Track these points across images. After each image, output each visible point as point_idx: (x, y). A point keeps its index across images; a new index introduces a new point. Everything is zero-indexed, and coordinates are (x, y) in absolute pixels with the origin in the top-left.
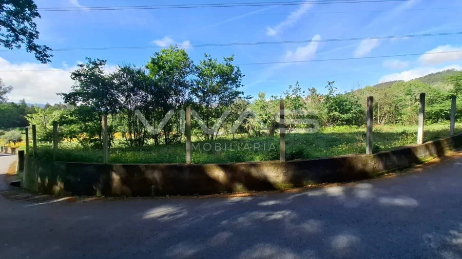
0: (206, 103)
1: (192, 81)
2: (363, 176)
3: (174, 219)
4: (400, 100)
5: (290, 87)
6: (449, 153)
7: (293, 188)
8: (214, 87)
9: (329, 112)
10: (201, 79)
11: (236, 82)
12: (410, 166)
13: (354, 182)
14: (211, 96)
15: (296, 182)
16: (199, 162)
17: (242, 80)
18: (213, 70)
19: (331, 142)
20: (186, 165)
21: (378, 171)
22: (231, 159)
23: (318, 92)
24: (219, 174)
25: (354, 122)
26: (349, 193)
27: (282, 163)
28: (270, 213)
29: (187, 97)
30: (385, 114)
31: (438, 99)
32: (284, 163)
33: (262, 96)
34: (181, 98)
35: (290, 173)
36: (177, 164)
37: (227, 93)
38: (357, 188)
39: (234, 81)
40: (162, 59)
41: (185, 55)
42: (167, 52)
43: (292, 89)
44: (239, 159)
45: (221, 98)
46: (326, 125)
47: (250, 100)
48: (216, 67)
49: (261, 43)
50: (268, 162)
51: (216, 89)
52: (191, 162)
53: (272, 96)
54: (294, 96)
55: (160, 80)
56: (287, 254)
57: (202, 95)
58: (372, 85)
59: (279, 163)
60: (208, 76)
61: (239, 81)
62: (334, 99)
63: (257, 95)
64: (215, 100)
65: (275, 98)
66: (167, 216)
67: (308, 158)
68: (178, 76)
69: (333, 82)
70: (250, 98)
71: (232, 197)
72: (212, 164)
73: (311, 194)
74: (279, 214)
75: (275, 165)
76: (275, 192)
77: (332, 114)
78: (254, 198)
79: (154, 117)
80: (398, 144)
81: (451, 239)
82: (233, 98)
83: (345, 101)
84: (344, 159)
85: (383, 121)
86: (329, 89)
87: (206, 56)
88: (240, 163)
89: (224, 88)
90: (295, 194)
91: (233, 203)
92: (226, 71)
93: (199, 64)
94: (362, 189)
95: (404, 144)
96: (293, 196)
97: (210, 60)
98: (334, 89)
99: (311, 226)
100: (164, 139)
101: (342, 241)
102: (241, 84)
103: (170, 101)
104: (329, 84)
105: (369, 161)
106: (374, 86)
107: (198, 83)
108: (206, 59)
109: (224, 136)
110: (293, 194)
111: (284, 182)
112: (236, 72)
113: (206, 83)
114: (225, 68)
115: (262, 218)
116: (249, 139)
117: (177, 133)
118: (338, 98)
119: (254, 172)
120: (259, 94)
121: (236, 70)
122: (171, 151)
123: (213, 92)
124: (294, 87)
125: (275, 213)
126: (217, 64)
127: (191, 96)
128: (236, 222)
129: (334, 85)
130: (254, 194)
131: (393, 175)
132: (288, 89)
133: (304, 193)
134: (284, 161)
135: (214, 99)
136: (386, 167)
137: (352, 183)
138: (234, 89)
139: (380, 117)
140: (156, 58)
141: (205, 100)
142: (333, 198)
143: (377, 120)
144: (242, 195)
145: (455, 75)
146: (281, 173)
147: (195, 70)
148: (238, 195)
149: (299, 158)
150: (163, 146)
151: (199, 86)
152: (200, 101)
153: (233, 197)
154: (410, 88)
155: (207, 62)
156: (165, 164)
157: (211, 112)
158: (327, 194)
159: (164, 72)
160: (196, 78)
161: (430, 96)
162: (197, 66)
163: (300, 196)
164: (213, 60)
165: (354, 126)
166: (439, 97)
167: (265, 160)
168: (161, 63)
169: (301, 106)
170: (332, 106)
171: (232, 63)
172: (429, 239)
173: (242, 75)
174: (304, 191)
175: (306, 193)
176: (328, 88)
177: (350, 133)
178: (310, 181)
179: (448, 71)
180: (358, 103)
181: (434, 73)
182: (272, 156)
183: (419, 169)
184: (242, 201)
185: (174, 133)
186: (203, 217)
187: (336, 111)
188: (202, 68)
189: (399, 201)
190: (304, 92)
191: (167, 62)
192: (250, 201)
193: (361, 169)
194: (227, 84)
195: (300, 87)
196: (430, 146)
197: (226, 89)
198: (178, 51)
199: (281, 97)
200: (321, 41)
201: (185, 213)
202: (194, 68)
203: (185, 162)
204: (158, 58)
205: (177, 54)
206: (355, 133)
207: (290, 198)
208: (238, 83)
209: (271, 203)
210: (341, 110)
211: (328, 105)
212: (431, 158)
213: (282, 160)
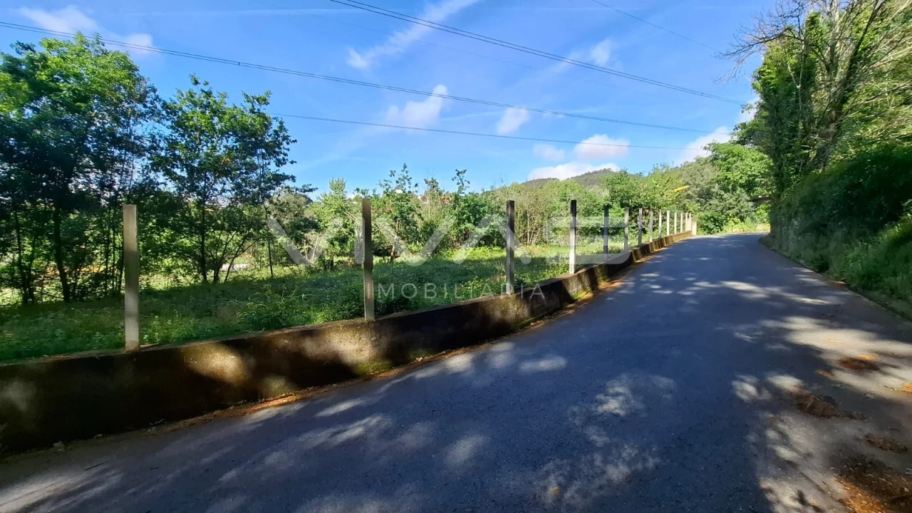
0: (199, 194)
1: (153, 137)
2: (502, 330)
3: (73, 505)
4: (554, 209)
5: (392, 174)
6: (603, 285)
7: (391, 368)
8: (219, 158)
9: (459, 224)
10: (183, 136)
11: (278, 154)
12: (560, 308)
13: (489, 342)
14: (212, 179)
15: (396, 355)
16: (165, 340)
17: (292, 151)
18: (216, 120)
19: (460, 275)
20: (123, 351)
21: (522, 320)
22: (257, 325)
23: (441, 187)
24: (224, 363)
25: (495, 242)
26: (480, 363)
27: (369, 323)
28: (340, 427)
29: (137, 177)
30: (536, 229)
31: (595, 209)
32: (373, 322)
33: (339, 187)
34: (117, 179)
35: (385, 341)
36: (94, 353)
37: (254, 176)
38: (492, 352)
39: (273, 150)
40: (45, 67)
41: (131, 68)
42: (65, 49)
43: (396, 178)
44: (275, 323)
45: (238, 186)
46: (454, 247)
47: (310, 195)
48: (224, 113)
49: (338, 80)
50: (340, 323)
51: (225, 164)
52: (142, 341)
53: (358, 190)
54: (399, 191)
55: (39, 123)
56: (366, 505)
57: (185, 174)
58: (520, 182)
59: (362, 323)
60: (202, 132)
61: (283, 151)
62: (466, 201)
63: (329, 185)
64: (223, 190)
65: (363, 193)
66: (48, 504)
67: (417, 308)
68: (108, 119)
69: (465, 171)
70: (311, 190)
71: (255, 411)
72: (203, 343)
73: (420, 375)
74: (359, 426)
75: (354, 327)
76: (356, 381)
77: (463, 227)
78: (307, 403)
79: (18, 226)
80: (548, 275)
81: (597, 407)
82: (271, 188)
83: (482, 206)
84: (475, 305)
85: (534, 241)
86: (458, 184)
87: (196, 83)
88: (278, 332)
89: (245, 164)
90: (392, 380)
91: (257, 423)
92: (252, 125)
93: (175, 99)
94: (499, 353)
95: (554, 275)
96: (388, 385)
97: (208, 94)
98: (466, 184)
99: (415, 436)
100: (57, 288)
101: (463, 450)
102: (290, 158)
103: (78, 184)
104: (458, 174)
105: (511, 305)
106: (523, 184)
107: (173, 144)
108: (196, 90)
109: (249, 273)
110: (389, 380)
111: (372, 360)
112: (275, 131)
113: (195, 148)
114: (249, 119)
115: (323, 444)
116: (309, 277)
117: (106, 270)
118: (473, 200)
119: (310, 347)
120: (332, 184)
121: (275, 126)
122: (79, 318)
123: (216, 170)
124: (399, 174)
125: (351, 426)
126: (228, 106)
127: (152, 175)
128: (258, 469)
129: (466, 176)
130: (309, 395)
131: (541, 323)
132: (388, 178)
133: (408, 376)
134: (372, 318)
135: (219, 187)
136: (532, 312)
137: (486, 345)
138: (273, 168)
139: (530, 233)
140: (22, 57)
141: (193, 189)
142: (457, 375)
143: (526, 237)
144: (281, 401)
145: (610, 177)
146: (366, 344)
147: (164, 113)
148: (271, 404)
149: (401, 309)
150: (53, 306)
151: (177, 152)
152: (180, 189)
153: (259, 410)
154: (565, 191)
155: (199, 96)
156: (48, 359)
157: (211, 217)
158: (447, 369)
159: (54, 102)
160: (167, 132)
161: (586, 204)
162: (168, 101)
163: (401, 382)
164: (214, 94)
165: (496, 248)
166: (595, 206)
167: (335, 319)
168: (43, 76)
169: (412, 210)
170: (463, 214)
171: (265, 109)
172: (574, 414)
173: (292, 139)
174: (409, 371)
175: (412, 374)
176: (456, 181)
177: (490, 260)
178: (420, 351)
179: (605, 171)
180: (501, 210)
181: (591, 172)
182: (349, 310)
183: (571, 312)
184: (279, 415)
185: (96, 270)
186: (170, 476)
187: (469, 222)
188: (184, 108)
189: (544, 364)
190: (416, 185)
191: (66, 77)
192: (299, 412)
193: (499, 319)
194: (253, 155)
195: (410, 175)
196: (583, 276)
197: (252, 168)
198: (106, 53)
199: (374, 191)
200: (449, 97)
201: (114, 479)
202: (159, 106)
203: (121, 344)
204: (31, 60)
205: (103, 61)
206: (497, 259)
207: (383, 389)
208: (281, 157)
209: (344, 406)
210: (476, 220)
211: (456, 211)
212: (585, 293)
213: (368, 317)
